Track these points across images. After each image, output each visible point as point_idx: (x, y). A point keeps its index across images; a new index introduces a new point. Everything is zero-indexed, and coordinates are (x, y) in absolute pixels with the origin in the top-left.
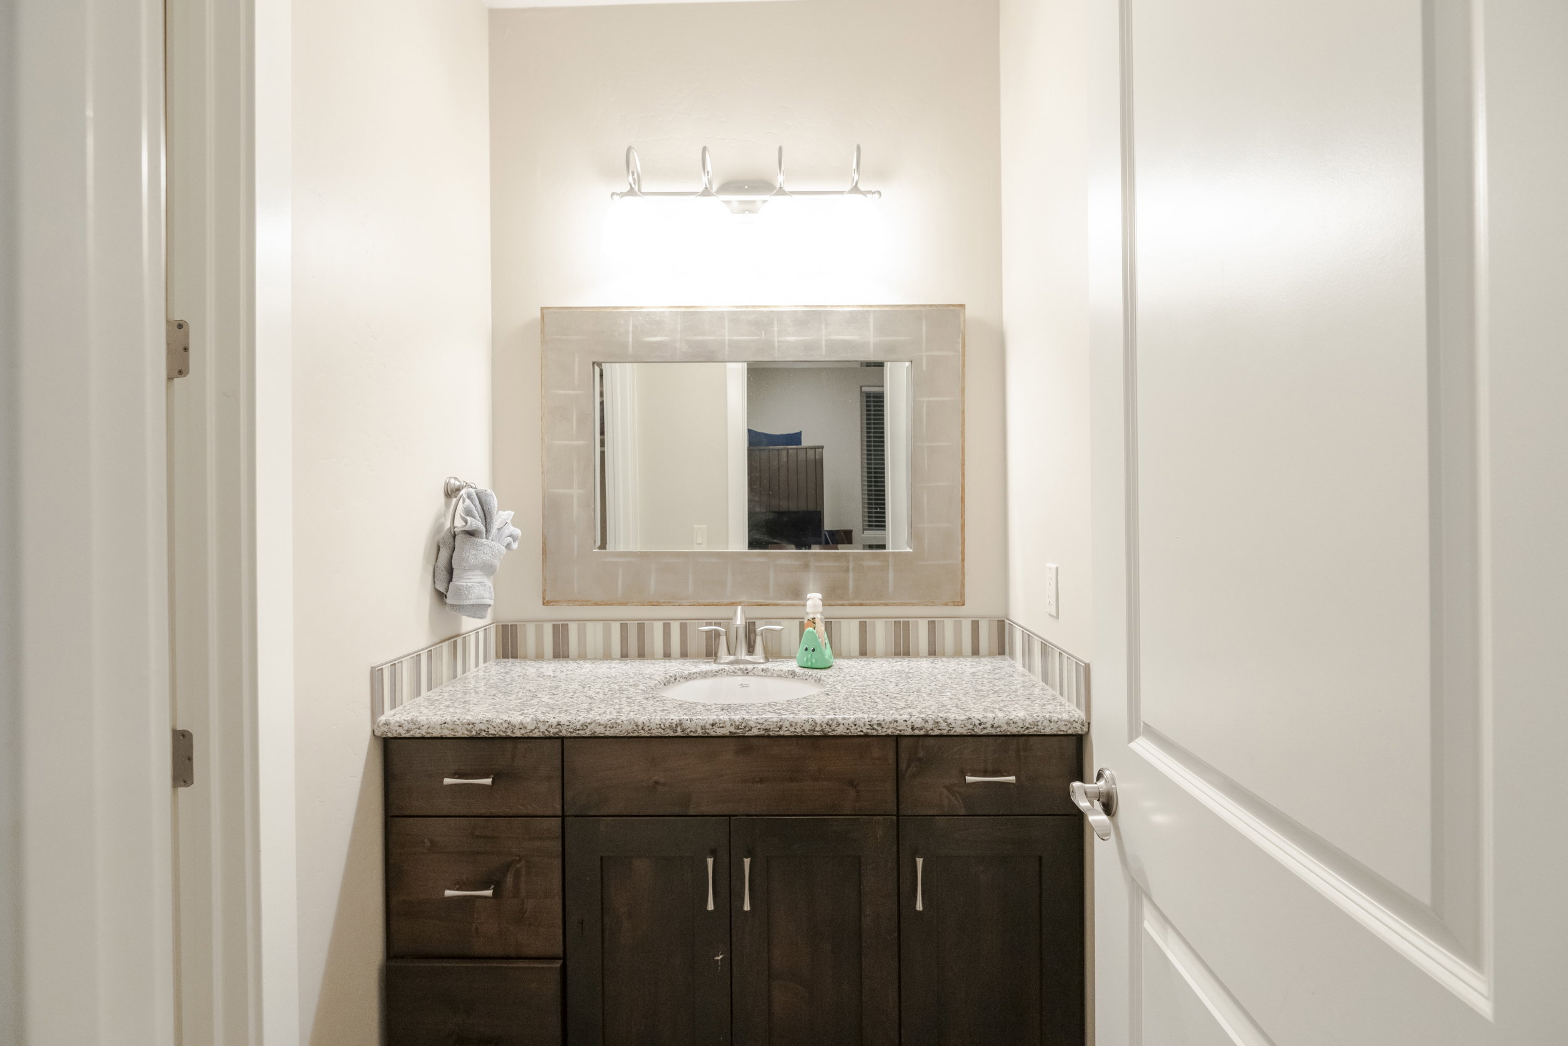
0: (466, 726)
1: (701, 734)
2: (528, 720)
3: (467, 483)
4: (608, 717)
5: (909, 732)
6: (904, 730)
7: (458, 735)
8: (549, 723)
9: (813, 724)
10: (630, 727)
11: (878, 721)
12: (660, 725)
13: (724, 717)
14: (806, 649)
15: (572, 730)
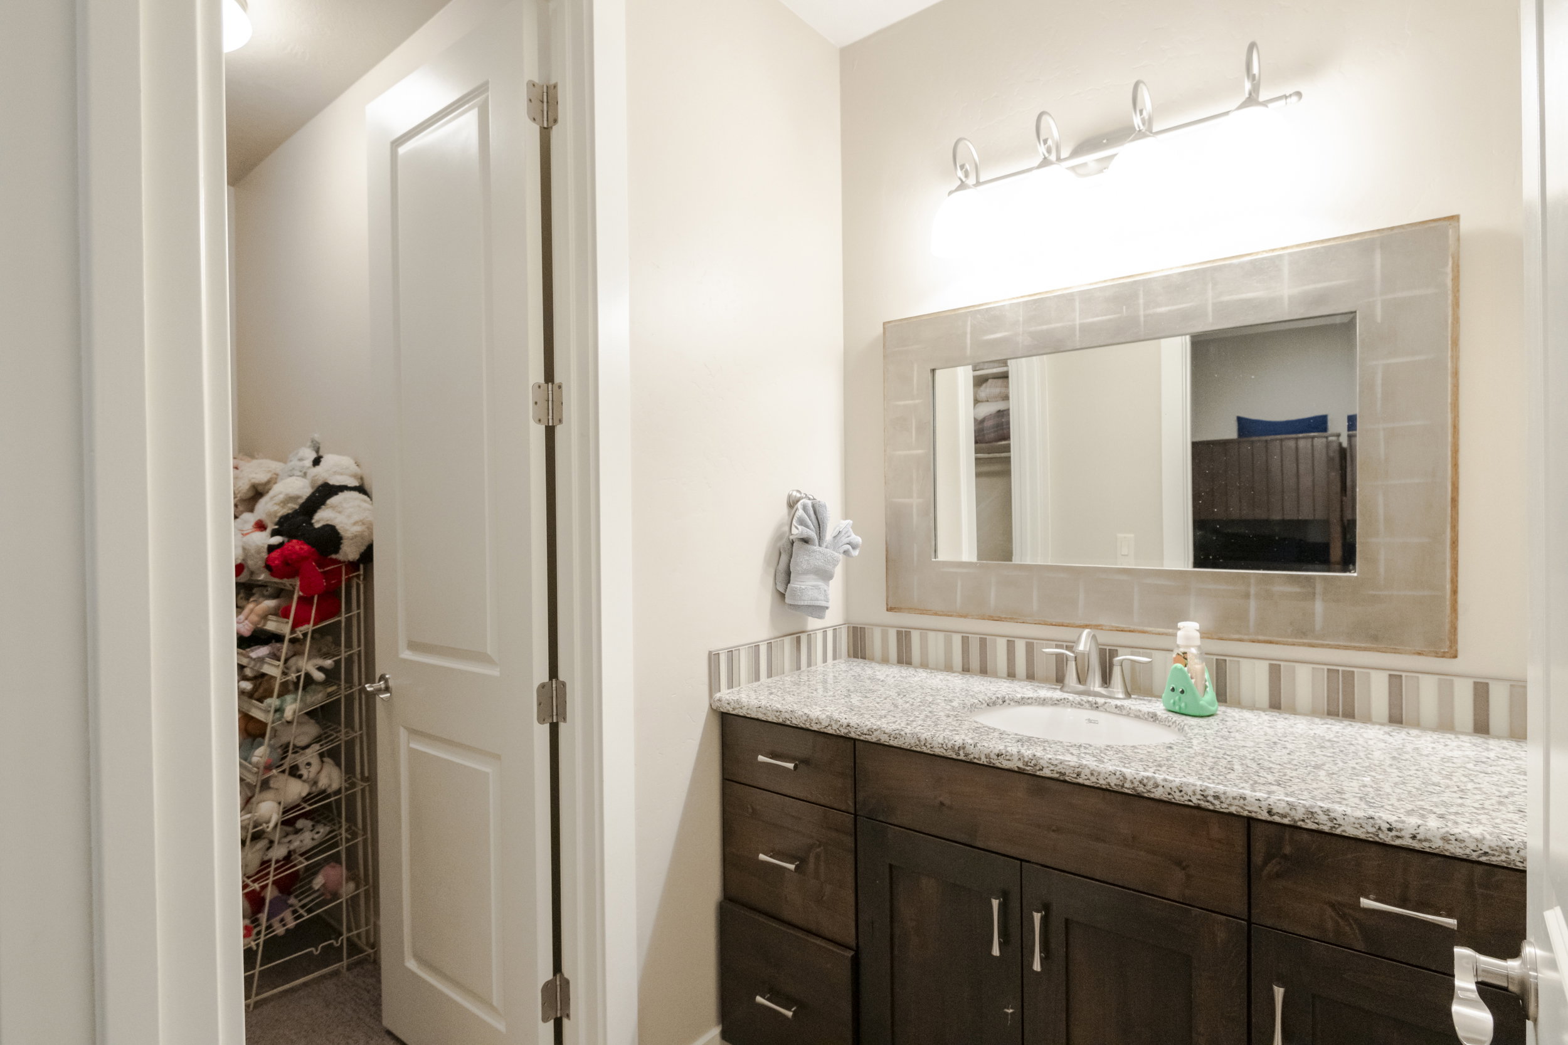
0: (775, 713)
1: (985, 763)
2: (824, 716)
3: (806, 495)
4: (894, 726)
5: (1264, 816)
6: (1256, 812)
7: (770, 719)
8: (841, 723)
9: (1122, 778)
10: (913, 741)
11: (1215, 792)
12: (942, 744)
13: (1013, 749)
14: (1173, 690)
15: (859, 733)
